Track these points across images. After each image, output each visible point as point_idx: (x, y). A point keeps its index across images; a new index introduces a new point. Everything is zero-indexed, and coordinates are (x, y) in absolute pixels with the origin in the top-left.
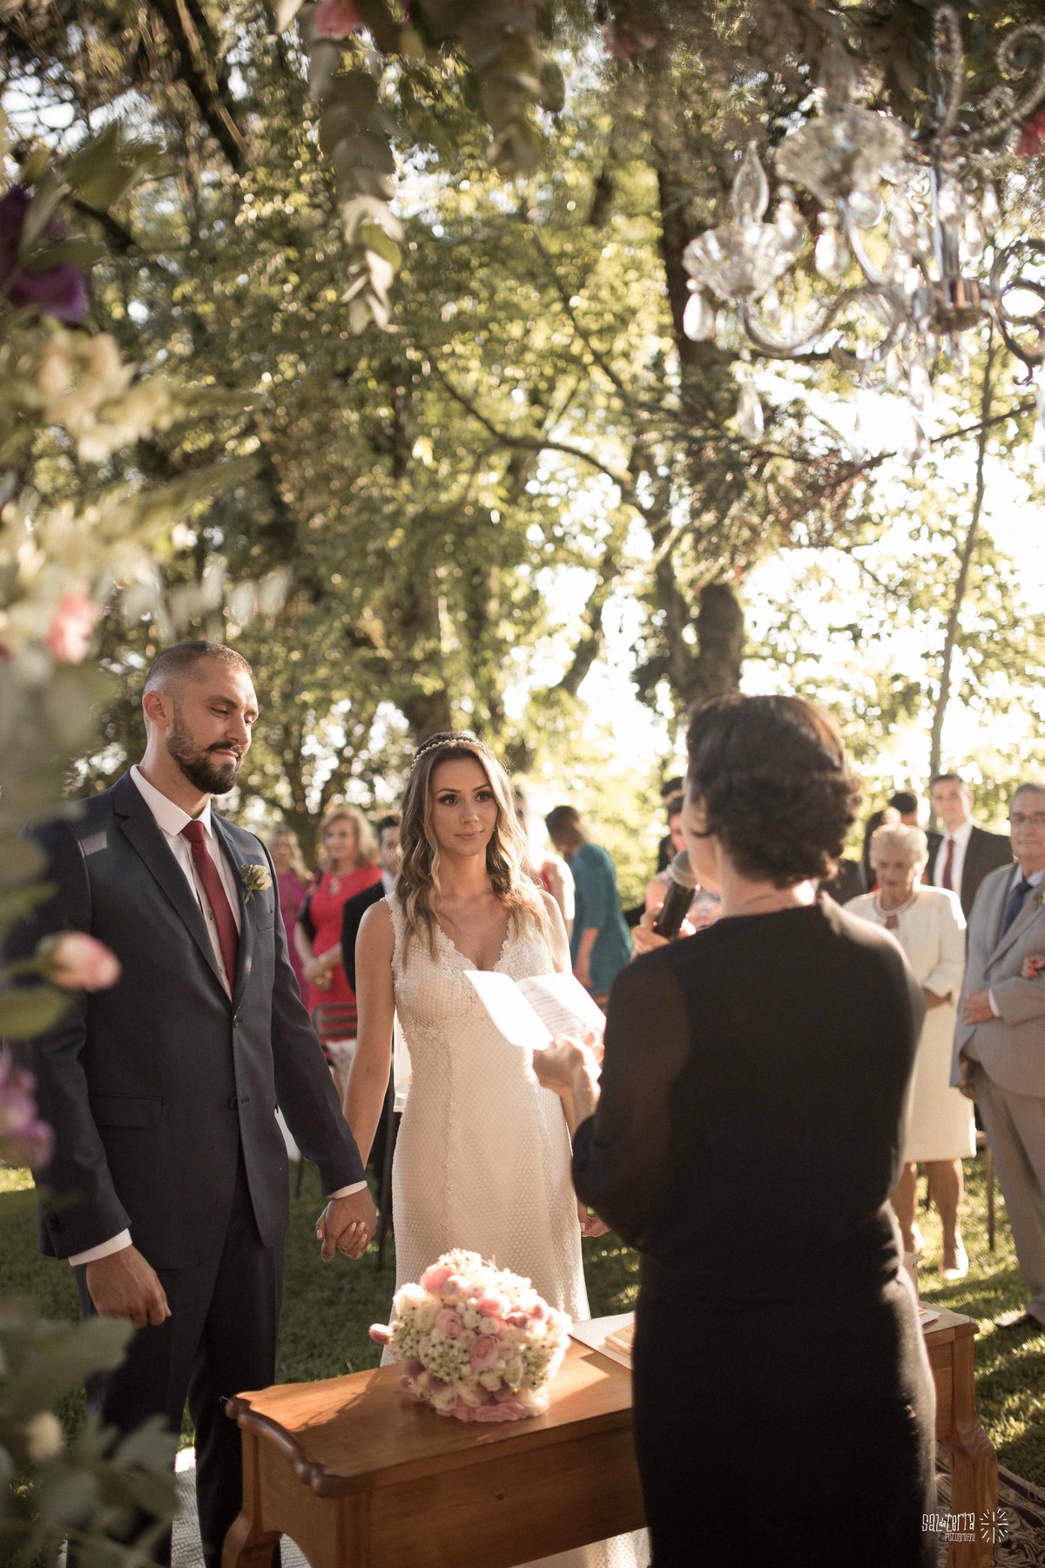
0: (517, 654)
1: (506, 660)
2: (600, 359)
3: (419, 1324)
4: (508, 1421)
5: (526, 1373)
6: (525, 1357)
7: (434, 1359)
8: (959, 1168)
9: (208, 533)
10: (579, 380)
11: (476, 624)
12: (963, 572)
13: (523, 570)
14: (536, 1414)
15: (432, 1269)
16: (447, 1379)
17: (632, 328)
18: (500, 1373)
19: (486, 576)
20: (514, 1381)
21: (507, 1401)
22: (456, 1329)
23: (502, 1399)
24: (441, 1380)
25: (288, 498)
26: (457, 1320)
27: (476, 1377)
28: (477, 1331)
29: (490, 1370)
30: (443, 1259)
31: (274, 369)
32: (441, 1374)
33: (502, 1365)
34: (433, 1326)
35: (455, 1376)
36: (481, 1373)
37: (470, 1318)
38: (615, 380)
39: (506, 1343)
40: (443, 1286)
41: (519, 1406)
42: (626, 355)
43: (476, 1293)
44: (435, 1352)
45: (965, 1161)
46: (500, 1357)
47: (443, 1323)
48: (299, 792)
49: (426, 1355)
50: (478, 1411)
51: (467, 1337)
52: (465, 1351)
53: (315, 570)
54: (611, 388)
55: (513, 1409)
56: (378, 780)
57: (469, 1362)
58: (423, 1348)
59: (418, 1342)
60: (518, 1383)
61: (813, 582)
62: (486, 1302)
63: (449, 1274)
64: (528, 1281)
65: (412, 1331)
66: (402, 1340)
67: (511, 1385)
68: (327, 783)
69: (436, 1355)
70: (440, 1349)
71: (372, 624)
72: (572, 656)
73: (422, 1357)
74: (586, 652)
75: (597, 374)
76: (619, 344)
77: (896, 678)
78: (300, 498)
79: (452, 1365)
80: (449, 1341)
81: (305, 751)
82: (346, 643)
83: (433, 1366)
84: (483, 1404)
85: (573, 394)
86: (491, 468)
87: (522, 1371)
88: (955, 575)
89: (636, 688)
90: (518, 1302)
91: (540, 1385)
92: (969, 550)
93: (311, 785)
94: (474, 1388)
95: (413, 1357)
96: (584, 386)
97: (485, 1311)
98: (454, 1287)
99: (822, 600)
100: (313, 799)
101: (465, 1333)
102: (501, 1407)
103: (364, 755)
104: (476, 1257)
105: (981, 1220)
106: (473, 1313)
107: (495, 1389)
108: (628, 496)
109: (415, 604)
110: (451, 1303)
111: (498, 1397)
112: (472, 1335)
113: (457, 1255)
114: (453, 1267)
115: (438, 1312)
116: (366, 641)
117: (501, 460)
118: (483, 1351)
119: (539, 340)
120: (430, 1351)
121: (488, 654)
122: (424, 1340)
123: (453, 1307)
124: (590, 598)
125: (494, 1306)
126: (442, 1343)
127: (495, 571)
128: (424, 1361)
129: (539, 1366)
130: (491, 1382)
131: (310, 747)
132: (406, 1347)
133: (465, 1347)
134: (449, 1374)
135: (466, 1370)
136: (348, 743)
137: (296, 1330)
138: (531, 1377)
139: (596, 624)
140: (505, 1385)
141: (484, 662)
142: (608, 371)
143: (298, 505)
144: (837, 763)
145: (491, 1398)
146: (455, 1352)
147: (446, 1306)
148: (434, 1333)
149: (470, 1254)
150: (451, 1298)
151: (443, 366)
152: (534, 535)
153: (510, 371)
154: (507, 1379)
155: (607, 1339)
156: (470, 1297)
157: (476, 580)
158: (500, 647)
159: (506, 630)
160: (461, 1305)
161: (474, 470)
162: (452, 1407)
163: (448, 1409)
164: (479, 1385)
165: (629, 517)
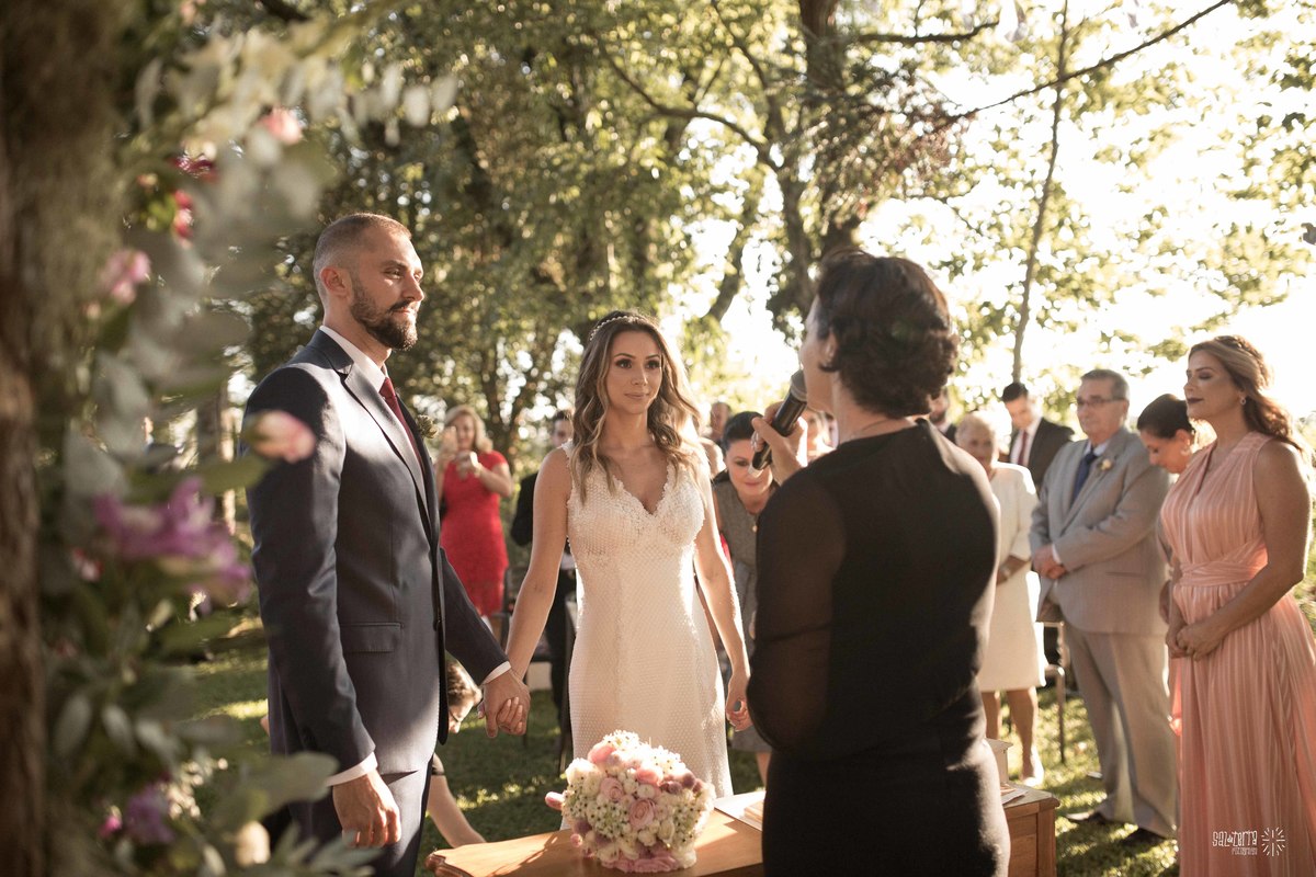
0: (672, 289)
1: (664, 294)
2: (741, 44)
3: (586, 790)
4: (662, 872)
5: (677, 832)
6: (676, 819)
7: (599, 819)
8: (1033, 693)
9: (418, 194)
10: (722, 61)
11: (639, 265)
12: (1040, 218)
13: (676, 221)
14: (685, 866)
15: (598, 746)
16: (610, 836)
17: (767, 17)
18: (655, 831)
19: (646, 226)
20: (668, 838)
21: (661, 855)
22: (618, 794)
23: (657, 853)
24: (605, 836)
25: (484, 164)
26: (619, 787)
27: (634, 835)
28: (635, 796)
29: (647, 828)
30: (607, 738)
31: (470, 51)
32: (605, 832)
33: (657, 824)
34: (599, 792)
35: (617, 834)
36: (639, 831)
37: (629, 786)
38: (752, 60)
39: (660, 807)
40: (607, 760)
41: (672, 860)
42: (761, 39)
43: (635, 765)
44: (600, 814)
45: (1039, 689)
46: (655, 818)
47: (607, 790)
48: (494, 407)
49: (593, 816)
50: (637, 864)
51: (627, 801)
52: (626, 813)
53: (507, 218)
54: (750, 67)
55: (666, 862)
56: (559, 396)
57: (629, 822)
58: (588, 811)
59: (586, 805)
60: (671, 840)
61: (916, 228)
62: (643, 772)
63: (612, 750)
64: (678, 756)
65: (581, 797)
66: (573, 804)
67: (664, 841)
68: (517, 398)
69: (601, 815)
70: (604, 810)
71: (553, 267)
72: (717, 293)
73: (589, 817)
74: (729, 287)
75: (737, 55)
76: (756, 30)
77: (987, 304)
78: (494, 164)
79: (614, 824)
80: (612, 804)
81: (500, 372)
82: (532, 280)
83: (598, 825)
84: (640, 857)
85: (717, 74)
86: (649, 134)
87: (673, 830)
88: (1033, 221)
89: (770, 314)
90: (671, 772)
91: (689, 843)
92: (1045, 198)
93: (504, 400)
94: (634, 844)
95: (581, 818)
96: (726, 66)
97: (642, 779)
98: (616, 760)
99: (923, 242)
100: (506, 411)
101: (625, 798)
102: (656, 860)
103: (547, 376)
104: (634, 737)
105: (1054, 740)
106: (633, 781)
107: (651, 845)
108: (764, 157)
109: (588, 249)
110: (614, 774)
111: (653, 851)
112: (631, 799)
113: (619, 734)
114: (616, 745)
115: (603, 779)
116: (548, 279)
117: (659, 127)
118: (640, 812)
119: (689, 26)
120: (596, 812)
121: (651, 288)
122: (590, 804)
123: (616, 777)
124: (733, 242)
125: (650, 775)
126: (606, 806)
127: (654, 223)
128: (591, 821)
129: (688, 826)
130: (647, 839)
131: (504, 368)
132: (575, 809)
133: (625, 809)
134: (612, 832)
135: (626, 828)
136: (534, 366)
137: (491, 825)
138: (682, 835)
139: (737, 263)
140: (659, 841)
141: (646, 295)
142: (746, 53)
143: (491, 171)
144: (946, 325)
145: (648, 853)
146: (617, 813)
147: (609, 776)
148: (599, 798)
149: (629, 734)
150: (614, 769)
151: (610, 49)
152: (686, 192)
153: (665, 53)
154: (661, 836)
155: (746, 810)
156: (629, 768)
157: (639, 228)
158: (658, 284)
159: (664, 270)
160: (622, 775)
161: (636, 138)
162: (615, 859)
163: (611, 861)
164: (637, 840)
165: (764, 174)
